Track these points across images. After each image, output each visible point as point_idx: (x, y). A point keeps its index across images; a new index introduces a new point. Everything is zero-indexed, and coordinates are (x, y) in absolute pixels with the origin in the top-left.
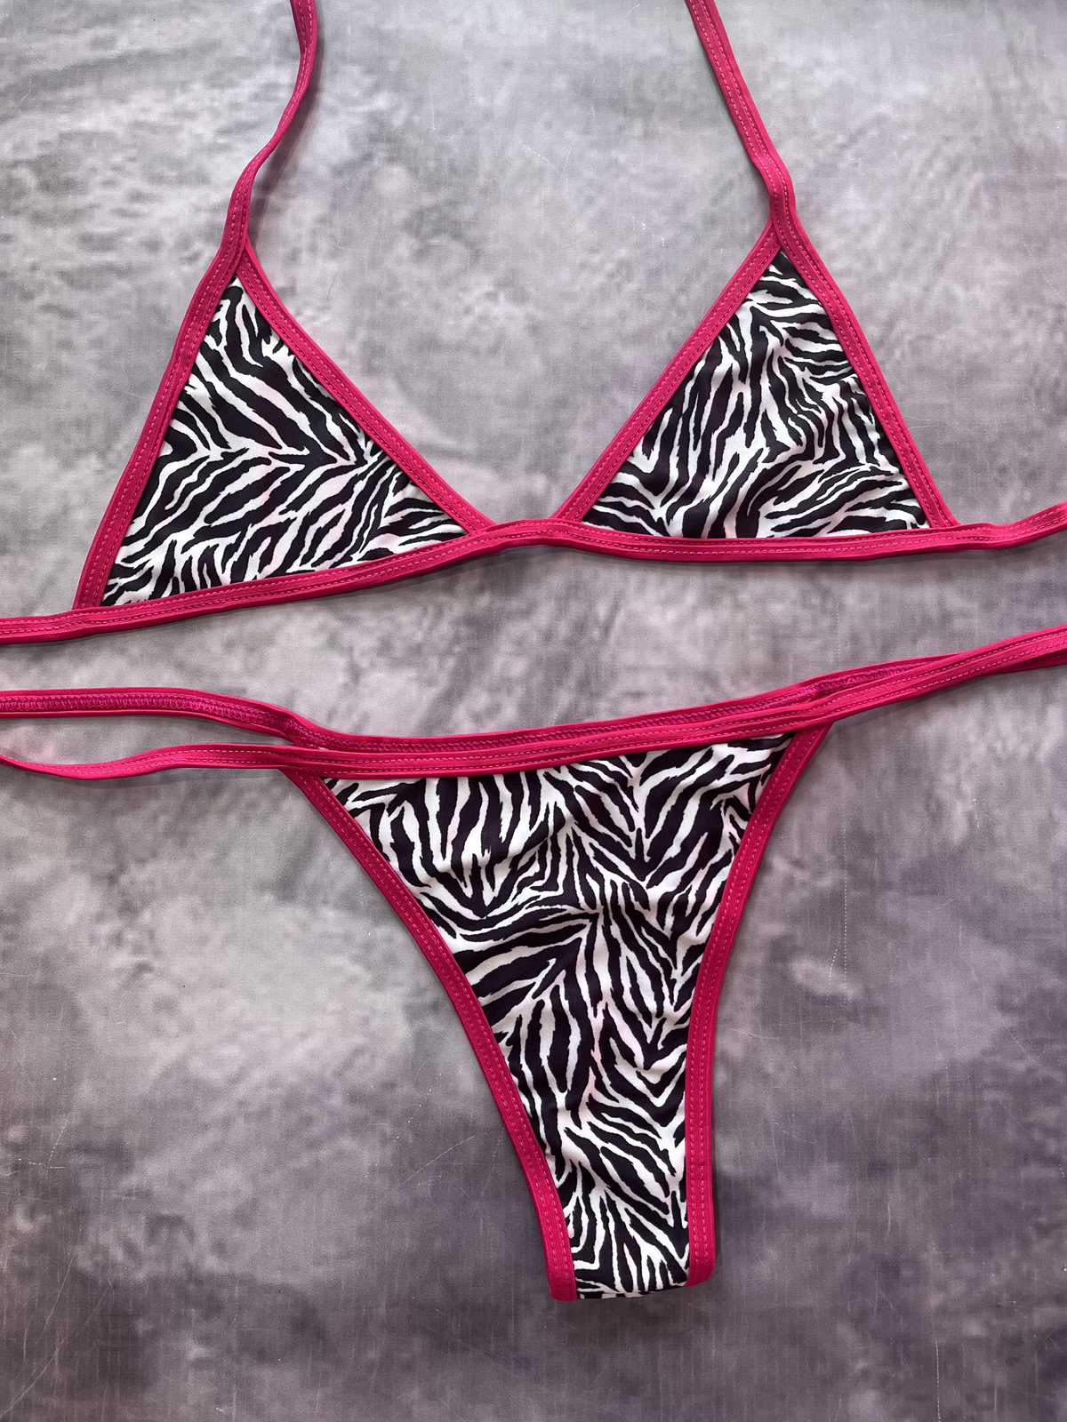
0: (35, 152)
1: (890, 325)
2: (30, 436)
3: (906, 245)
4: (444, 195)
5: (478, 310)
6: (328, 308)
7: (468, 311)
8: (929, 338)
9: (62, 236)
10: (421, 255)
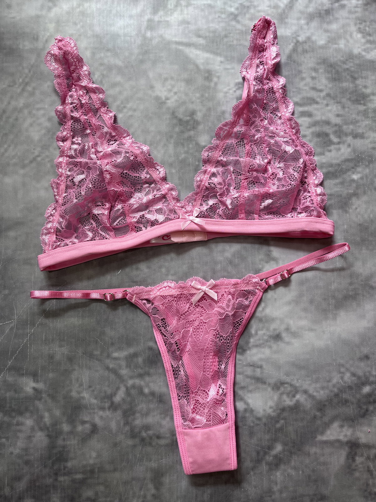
0: (332, 147)
1: (23, 90)
2: (322, 47)
3: (16, 119)
4: (186, 135)
5: (172, 94)
6: (225, 93)
7: (176, 93)
8: (9, 86)
9: (318, 117)
10: (193, 113)
